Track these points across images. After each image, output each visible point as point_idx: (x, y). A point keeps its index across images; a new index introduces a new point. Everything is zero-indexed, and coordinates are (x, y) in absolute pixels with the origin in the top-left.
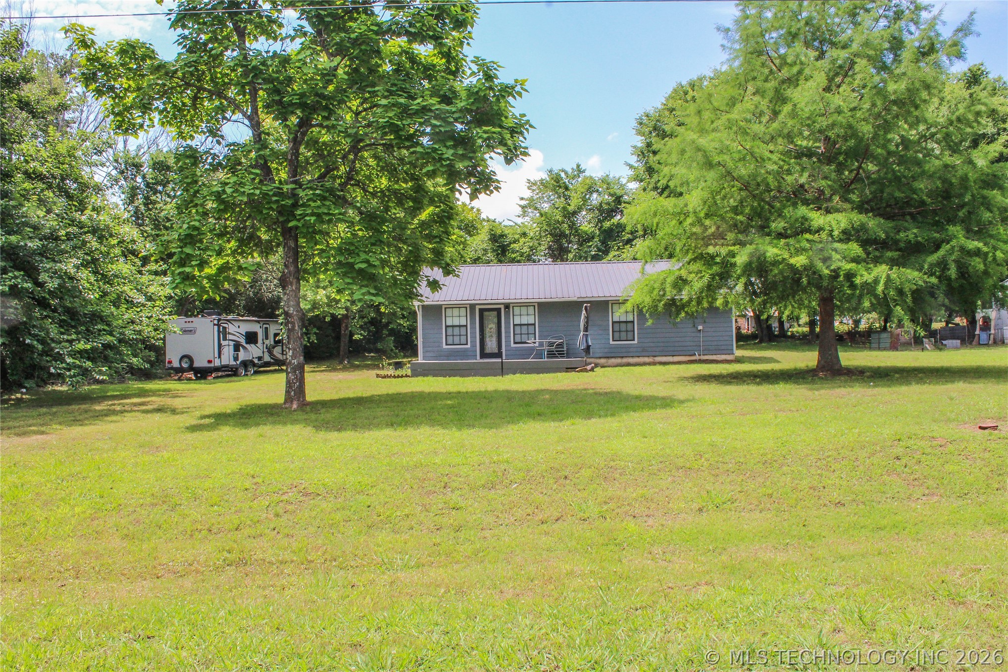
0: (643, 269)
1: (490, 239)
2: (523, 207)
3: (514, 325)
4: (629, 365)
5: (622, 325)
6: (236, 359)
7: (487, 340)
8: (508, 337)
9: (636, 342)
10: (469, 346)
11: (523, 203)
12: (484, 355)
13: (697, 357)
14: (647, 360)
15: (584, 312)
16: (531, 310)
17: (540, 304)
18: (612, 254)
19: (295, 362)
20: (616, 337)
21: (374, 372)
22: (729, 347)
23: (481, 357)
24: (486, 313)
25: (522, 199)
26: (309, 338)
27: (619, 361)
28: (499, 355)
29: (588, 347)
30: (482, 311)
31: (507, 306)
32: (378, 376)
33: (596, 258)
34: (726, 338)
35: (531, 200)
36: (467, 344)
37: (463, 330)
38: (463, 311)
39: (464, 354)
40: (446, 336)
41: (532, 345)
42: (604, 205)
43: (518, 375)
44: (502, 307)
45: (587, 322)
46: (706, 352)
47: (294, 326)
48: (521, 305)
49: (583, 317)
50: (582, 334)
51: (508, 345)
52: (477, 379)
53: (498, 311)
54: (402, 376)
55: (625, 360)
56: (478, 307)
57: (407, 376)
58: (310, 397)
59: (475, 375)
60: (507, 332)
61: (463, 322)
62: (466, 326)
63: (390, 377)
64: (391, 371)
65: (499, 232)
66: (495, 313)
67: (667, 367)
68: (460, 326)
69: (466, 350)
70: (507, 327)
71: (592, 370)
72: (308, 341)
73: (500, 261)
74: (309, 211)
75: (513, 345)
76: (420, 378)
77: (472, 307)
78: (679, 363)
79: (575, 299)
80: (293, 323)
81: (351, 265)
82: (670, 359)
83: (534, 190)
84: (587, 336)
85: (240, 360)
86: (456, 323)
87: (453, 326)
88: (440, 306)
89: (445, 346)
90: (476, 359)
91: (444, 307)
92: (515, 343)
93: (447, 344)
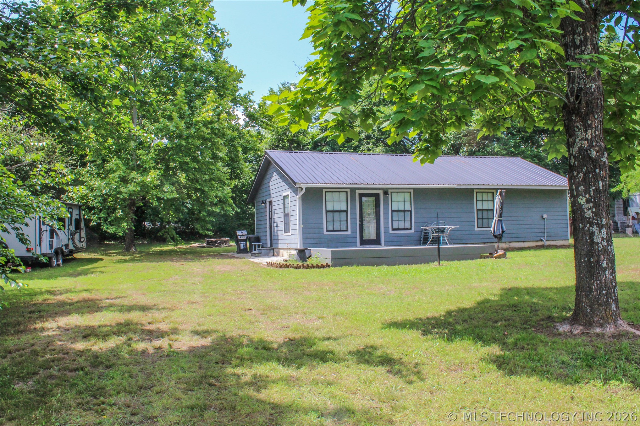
3: (392, 211)
6: (51, 246)
7: (366, 226)
8: (386, 223)
10: (349, 232)
12: (364, 242)
13: (544, 243)
16: (407, 196)
17: (416, 190)
20: (480, 225)
22: (565, 234)
23: (361, 244)
24: (365, 198)
30: (361, 195)
31: (386, 192)
34: (562, 226)
36: (347, 230)
37: (343, 215)
38: (343, 195)
39: (344, 240)
40: (327, 221)
41: (408, 232)
44: (381, 192)
46: (549, 238)
48: (398, 191)
51: (386, 232)
53: (377, 196)
56: (358, 192)
60: (386, 218)
61: (344, 208)
62: (347, 211)
66: (373, 199)
68: (340, 211)
69: (346, 237)
70: (386, 214)
75: (391, 232)
77: (353, 190)
78: (529, 248)
82: (522, 245)
85: (54, 247)
86: (337, 208)
87: (333, 212)
88: (321, 189)
89: (325, 233)
90: (357, 247)
91: (324, 190)
92: (393, 229)
93: (327, 231)
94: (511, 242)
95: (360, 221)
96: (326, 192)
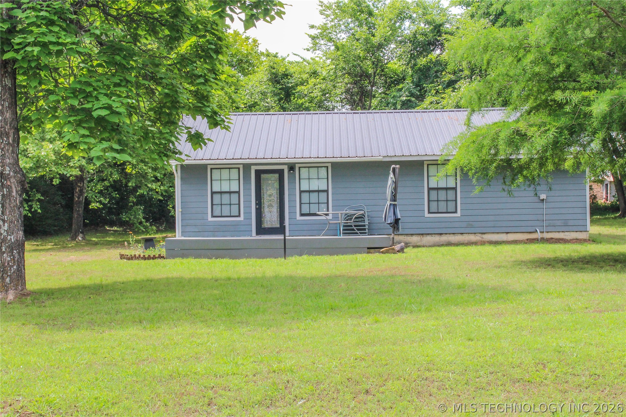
0: (469, 119)
1: (270, 80)
2: (313, 38)
3: (301, 192)
4: (449, 244)
5: (440, 192)
7: (266, 211)
8: (292, 207)
9: (458, 214)
10: (242, 218)
11: (314, 32)
12: (261, 230)
13: (538, 235)
14: (473, 238)
15: (392, 175)
16: (323, 172)
17: (334, 165)
18: (428, 99)
19: (12, 238)
20: (434, 209)
21: (116, 252)
22: (581, 222)
23: (258, 233)
24: (263, 176)
25: (312, 27)
26: (31, 207)
27: (436, 239)
28: (281, 230)
29: (397, 221)
30: (259, 173)
31: (292, 167)
32: (122, 257)
33: (407, 105)
34: (577, 211)
35: (324, 28)
36: (239, 216)
37: (234, 197)
38: (234, 173)
39: (235, 229)
40: (212, 205)
41: (323, 218)
42: (418, 37)
43: (305, 257)
44: (286, 168)
45: (395, 189)
46: (550, 229)
47: (10, 192)
48: (310, 166)
49: (390, 182)
50: (388, 203)
51: (293, 217)
52: (252, 261)
53: (281, 173)
54: (154, 258)
55: (444, 238)
56: (253, 168)
57: (160, 257)
58: (32, 284)
59: (249, 257)
60: (291, 201)
61: (235, 188)
62: (238, 192)
63: (139, 258)
64: (139, 250)
65: (281, 70)
66: (277, 176)
67: (500, 247)
68: (230, 193)
69: (237, 224)
70: (292, 195)
71: (401, 250)
72: (30, 211)
73: (284, 109)
74: (31, 39)
75: (299, 217)
76: (178, 260)
77: (247, 167)
78: (515, 242)
79: (380, 159)
80: (9, 188)
81: (88, 112)
82: (503, 237)
83: (328, 16)
84: (395, 206)
86: (226, 188)
87: (221, 193)
88: (205, 166)
89: (210, 219)
90: (251, 236)
91: (209, 167)
92: (302, 215)
93: (213, 216)
94: (484, 233)
95: (256, 204)
96: (211, 169)
